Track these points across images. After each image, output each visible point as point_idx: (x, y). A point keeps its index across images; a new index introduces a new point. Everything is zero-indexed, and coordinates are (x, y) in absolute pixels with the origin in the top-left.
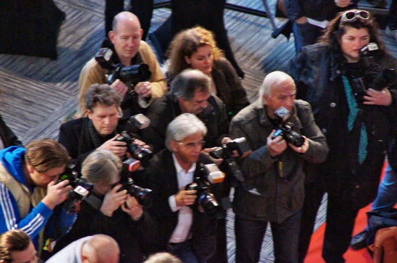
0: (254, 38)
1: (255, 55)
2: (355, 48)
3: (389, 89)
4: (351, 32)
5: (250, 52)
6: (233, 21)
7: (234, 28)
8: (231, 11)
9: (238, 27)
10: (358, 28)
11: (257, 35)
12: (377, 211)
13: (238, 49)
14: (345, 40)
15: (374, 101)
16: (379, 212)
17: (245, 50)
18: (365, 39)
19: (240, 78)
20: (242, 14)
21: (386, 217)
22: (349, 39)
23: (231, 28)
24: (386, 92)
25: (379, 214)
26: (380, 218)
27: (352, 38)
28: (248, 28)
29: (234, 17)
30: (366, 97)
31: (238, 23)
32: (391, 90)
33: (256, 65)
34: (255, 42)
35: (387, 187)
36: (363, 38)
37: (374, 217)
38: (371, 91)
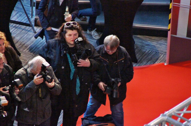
0: (24, 37)
1: (26, 45)
2: (72, 39)
3: (88, 59)
4: (69, 32)
5: (23, 43)
6: (14, 29)
7: (15, 32)
8: (13, 24)
9: (16, 31)
10: (72, 30)
11: (26, 35)
12: (86, 117)
13: (17, 42)
14: (67, 36)
15: (82, 65)
16: (87, 118)
17: (20, 42)
18: (76, 35)
19: (19, 56)
20: (18, 25)
21: (91, 120)
22: (69, 36)
23: (13, 32)
24: (87, 61)
25: (87, 119)
26: (87, 121)
27: (70, 35)
28: (21, 32)
29: (14, 27)
30: (78, 63)
31: (16, 29)
32: (90, 60)
33: (26, 50)
34: (25, 39)
35: (91, 105)
36: (75, 35)
37: (85, 120)
38: (80, 60)
